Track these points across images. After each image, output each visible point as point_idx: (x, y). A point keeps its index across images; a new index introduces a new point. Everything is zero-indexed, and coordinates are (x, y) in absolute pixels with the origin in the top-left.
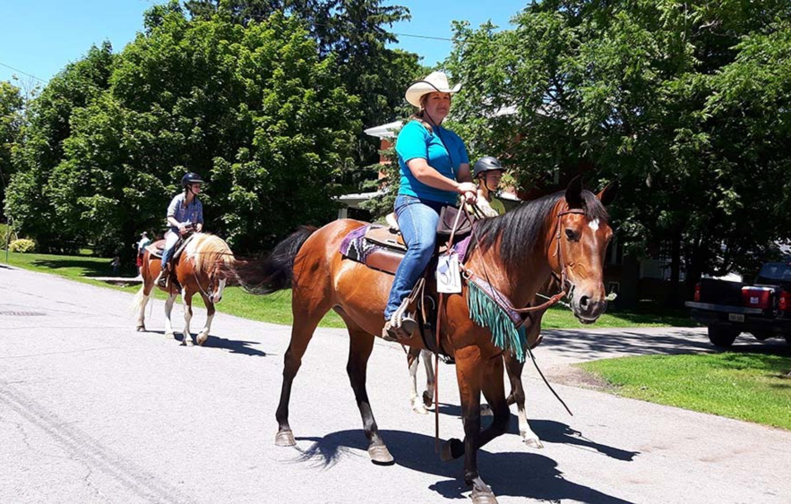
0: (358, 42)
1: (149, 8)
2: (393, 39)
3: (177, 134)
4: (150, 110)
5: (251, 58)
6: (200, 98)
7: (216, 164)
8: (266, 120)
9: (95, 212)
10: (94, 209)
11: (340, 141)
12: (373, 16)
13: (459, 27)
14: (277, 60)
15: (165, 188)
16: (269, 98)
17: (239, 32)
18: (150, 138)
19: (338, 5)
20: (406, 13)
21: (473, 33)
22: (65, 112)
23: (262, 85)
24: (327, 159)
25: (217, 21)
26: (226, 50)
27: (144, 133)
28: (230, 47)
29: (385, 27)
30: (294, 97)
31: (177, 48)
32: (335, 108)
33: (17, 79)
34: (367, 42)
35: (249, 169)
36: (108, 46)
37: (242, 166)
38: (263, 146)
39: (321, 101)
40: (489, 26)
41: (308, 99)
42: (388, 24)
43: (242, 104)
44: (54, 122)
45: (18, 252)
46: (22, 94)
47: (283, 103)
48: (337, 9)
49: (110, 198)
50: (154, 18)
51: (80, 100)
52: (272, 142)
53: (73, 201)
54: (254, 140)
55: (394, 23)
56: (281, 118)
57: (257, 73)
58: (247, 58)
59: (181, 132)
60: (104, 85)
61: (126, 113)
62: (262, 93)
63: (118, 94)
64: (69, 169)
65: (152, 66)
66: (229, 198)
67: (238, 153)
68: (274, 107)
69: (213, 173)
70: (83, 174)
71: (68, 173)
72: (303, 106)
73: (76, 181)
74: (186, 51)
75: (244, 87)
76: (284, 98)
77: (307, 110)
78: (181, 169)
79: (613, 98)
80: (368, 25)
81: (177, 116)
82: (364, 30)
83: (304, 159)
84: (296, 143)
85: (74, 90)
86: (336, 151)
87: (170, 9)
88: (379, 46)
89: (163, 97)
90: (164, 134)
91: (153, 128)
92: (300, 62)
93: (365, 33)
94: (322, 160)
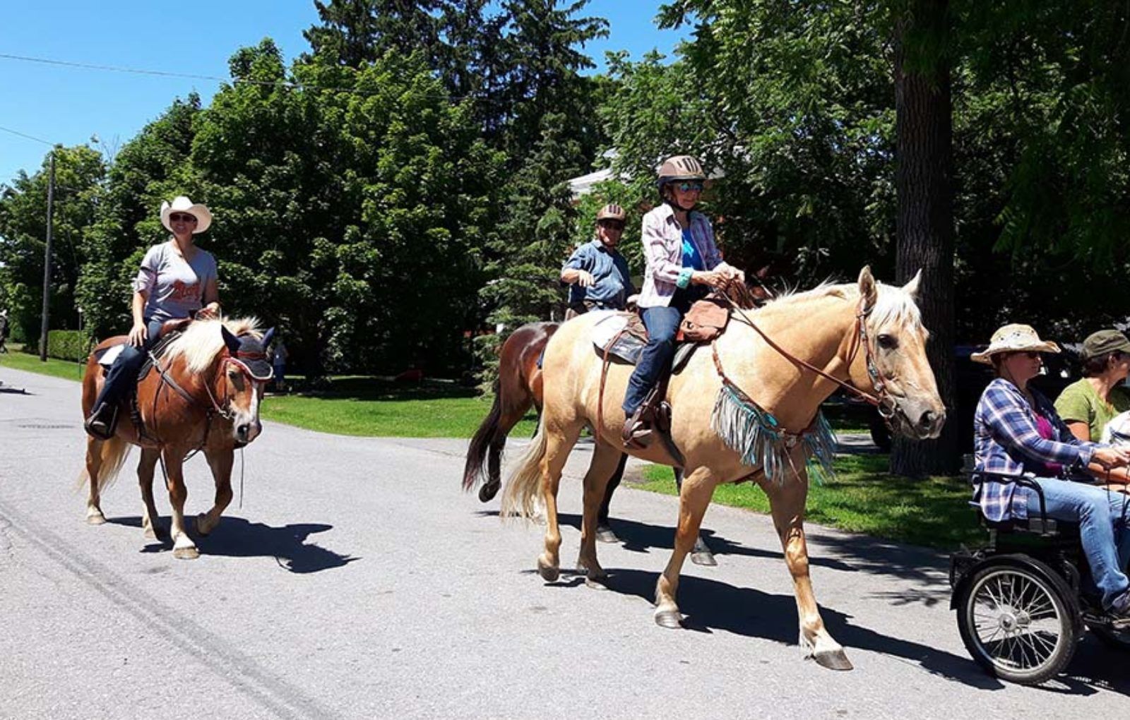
0: (538, 71)
1: (235, 52)
2: (586, 63)
3: (267, 212)
4: (234, 183)
5: (362, 109)
6: (296, 165)
7: (316, 247)
8: (381, 189)
11: (480, 210)
12: (558, 35)
13: (614, 60)
14: (395, 111)
15: (256, 279)
16: (385, 160)
17: (350, 76)
18: (236, 217)
19: (512, 21)
20: (605, 27)
21: (633, 66)
22: (140, 189)
23: (377, 143)
24: (462, 234)
25: (321, 64)
26: (331, 102)
27: (228, 211)
28: (336, 98)
29: (575, 47)
30: (417, 158)
31: (265, 103)
32: (473, 170)
33: (96, 142)
34: (552, 68)
35: (359, 251)
36: (195, 99)
37: (350, 248)
38: (376, 222)
39: (455, 162)
40: (655, 56)
41: (434, 159)
42: (579, 43)
43: (348, 170)
44: (128, 201)
46: (105, 158)
47: (401, 167)
48: (512, 27)
50: (242, 64)
51: (158, 171)
52: (387, 216)
54: (364, 214)
55: (587, 42)
56: (397, 185)
57: (368, 129)
58: (356, 110)
59: (274, 209)
60: (186, 150)
62: (376, 154)
63: (198, 163)
65: (236, 128)
66: (334, 289)
67: (346, 232)
68: (390, 171)
69: (313, 258)
72: (429, 169)
75: (354, 148)
76: (403, 159)
77: (434, 175)
78: (273, 255)
79: (788, 147)
80: (554, 47)
81: (267, 189)
82: (548, 53)
83: (429, 236)
84: (416, 216)
85: (150, 159)
86: (476, 224)
87: (263, 51)
88: (568, 74)
89: (249, 166)
90: (250, 212)
91: (239, 205)
92: (425, 112)
93: (549, 58)
94: (455, 236)
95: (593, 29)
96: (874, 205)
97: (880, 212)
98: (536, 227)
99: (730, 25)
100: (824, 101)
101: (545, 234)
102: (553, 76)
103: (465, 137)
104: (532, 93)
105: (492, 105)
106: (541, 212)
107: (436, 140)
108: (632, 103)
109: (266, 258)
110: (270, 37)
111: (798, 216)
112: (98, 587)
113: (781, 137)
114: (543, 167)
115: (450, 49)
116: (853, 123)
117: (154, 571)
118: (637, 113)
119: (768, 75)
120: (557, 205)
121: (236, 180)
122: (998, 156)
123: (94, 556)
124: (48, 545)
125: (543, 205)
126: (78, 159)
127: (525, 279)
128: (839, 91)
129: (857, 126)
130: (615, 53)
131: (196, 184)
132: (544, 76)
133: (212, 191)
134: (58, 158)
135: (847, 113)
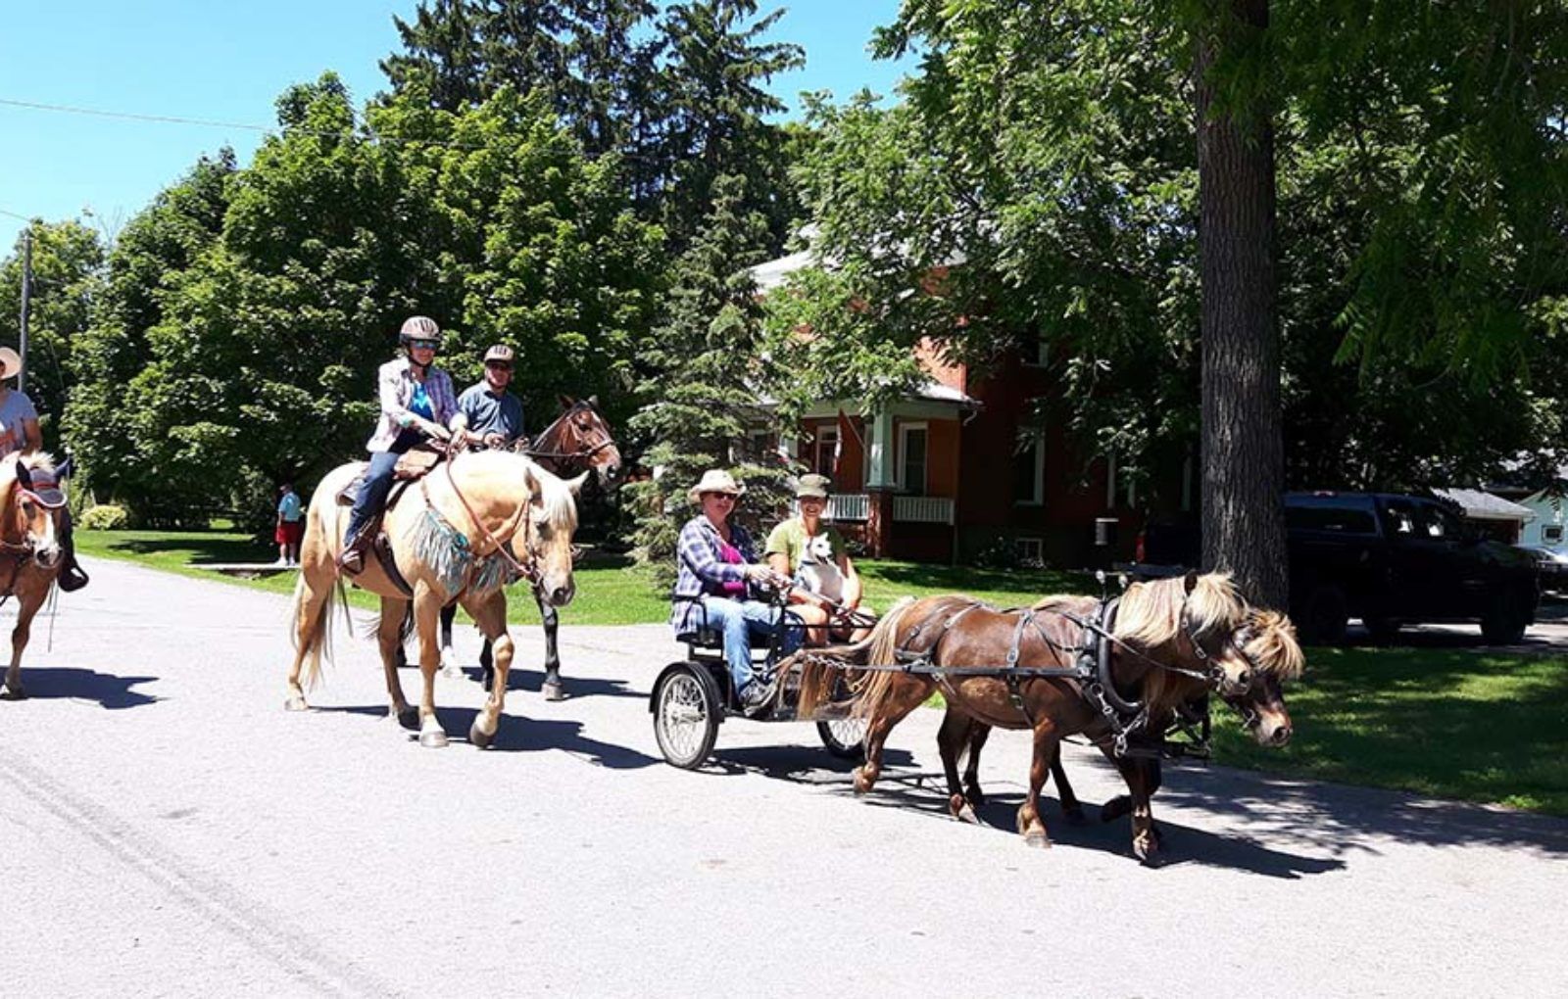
0: (707, 116)
1: (284, 91)
2: (774, 105)
3: (331, 312)
4: (284, 273)
5: (462, 170)
6: (371, 246)
8: (490, 279)
9: (198, 450)
10: (196, 445)
11: (629, 308)
12: (734, 66)
13: (811, 102)
14: (508, 171)
15: (315, 405)
16: (496, 240)
17: (446, 123)
18: (286, 319)
19: (670, 48)
20: (800, 56)
21: (838, 111)
22: (151, 280)
23: (484, 217)
24: (604, 341)
25: (404, 107)
26: (418, 160)
27: (276, 312)
28: (425, 154)
29: (758, 83)
30: (541, 236)
31: (326, 161)
32: (618, 252)
34: (727, 113)
35: (460, 367)
36: (228, 156)
37: (447, 361)
38: (482, 326)
39: (593, 242)
40: (867, 98)
41: (565, 238)
42: (764, 79)
43: (443, 254)
44: (134, 297)
45: (96, 528)
46: (103, 240)
47: (517, 249)
48: (670, 56)
49: (224, 424)
50: (295, 107)
51: (177, 256)
52: (498, 317)
53: (163, 435)
54: (466, 314)
55: (774, 76)
56: (512, 274)
57: (471, 197)
58: (454, 171)
59: (341, 308)
60: (216, 227)
61: (245, 277)
62: (482, 232)
63: (234, 245)
64: (157, 380)
65: (286, 196)
68: (502, 254)
70: (178, 386)
71: (153, 387)
72: (557, 251)
73: (165, 399)
74: (342, 164)
75: (450, 222)
76: (521, 238)
77: (564, 259)
78: (339, 373)
79: (1052, 221)
80: (728, 84)
81: (330, 280)
82: (721, 92)
83: (557, 344)
84: (540, 316)
85: (166, 238)
86: (623, 327)
87: (322, 90)
88: (748, 122)
89: (305, 248)
90: (308, 312)
91: (292, 303)
92: (550, 171)
93: (721, 99)
94: (593, 345)
95: (784, 59)
96: (1170, 300)
97: (1179, 310)
98: (707, 331)
99: (970, 55)
100: (1101, 158)
101: (719, 342)
102: (728, 124)
103: (606, 208)
104: (699, 146)
105: (644, 163)
106: (713, 311)
107: (567, 211)
108: (840, 161)
109: (329, 377)
110: (332, 71)
111: (1066, 315)
112: (97, 838)
113: (1041, 208)
114: (717, 250)
115: (585, 87)
116: (1140, 189)
117: (176, 815)
118: (845, 176)
119: (1023, 123)
120: (736, 301)
121: (286, 267)
122: (1340, 233)
123: (92, 796)
124: (25, 781)
125: (716, 301)
126: (64, 239)
127: (693, 404)
128: (1122, 145)
129: (1146, 192)
130: (813, 92)
131: (230, 275)
132: (715, 124)
133: (254, 283)
134: (36, 238)
135: (1133, 175)
